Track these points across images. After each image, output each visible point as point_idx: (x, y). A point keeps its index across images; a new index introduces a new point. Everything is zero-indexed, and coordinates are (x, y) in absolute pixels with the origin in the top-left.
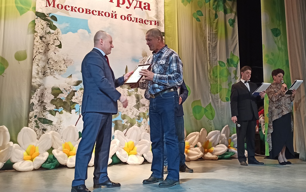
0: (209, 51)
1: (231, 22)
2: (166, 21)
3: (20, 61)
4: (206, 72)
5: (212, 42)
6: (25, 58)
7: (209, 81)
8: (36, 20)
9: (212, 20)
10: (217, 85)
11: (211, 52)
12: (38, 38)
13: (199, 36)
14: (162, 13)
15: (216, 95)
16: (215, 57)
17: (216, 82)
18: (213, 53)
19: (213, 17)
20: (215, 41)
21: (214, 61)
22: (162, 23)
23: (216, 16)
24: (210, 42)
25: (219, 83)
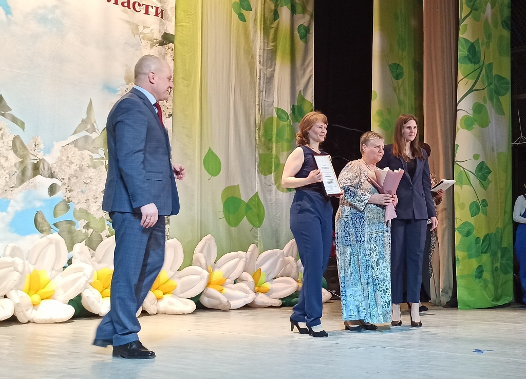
0: (260, 85)
1: (303, 31)
4: (253, 128)
5: (267, 67)
7: (258, 148)
9: (268, 22)
10: (270, 157)
11: (263, 87)
13: (242, 52)
15: (268, 176)
16: (270, 100)
17: (269, 150)
18: (267, 90)
19: (270, 15)
20: (271, 67)
21: (268, 107)
22: (171, 13)
23: (276, 15)
24: (262, 67)
25: (274, 152)
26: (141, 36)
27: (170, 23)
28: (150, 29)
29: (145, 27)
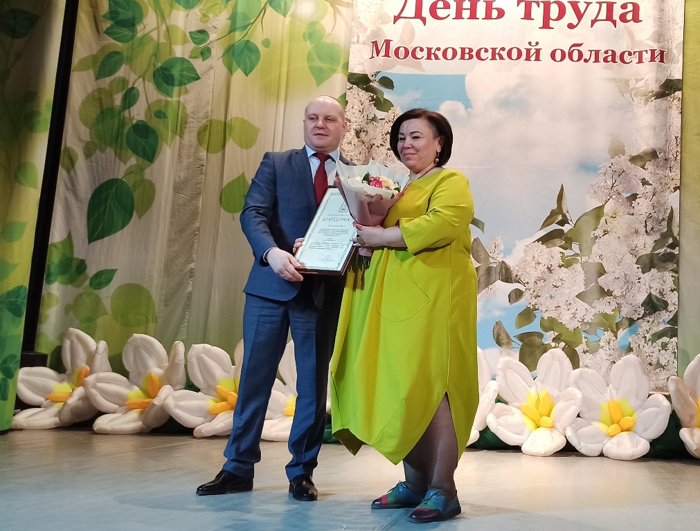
2: (690, 46)
8: (348, 93)
12: (350, 135)
14: (677, 24)
22: (677, 53)
26: (633, 93)
27: (675, 65)
28: (644, 80)
29: (637, 81)
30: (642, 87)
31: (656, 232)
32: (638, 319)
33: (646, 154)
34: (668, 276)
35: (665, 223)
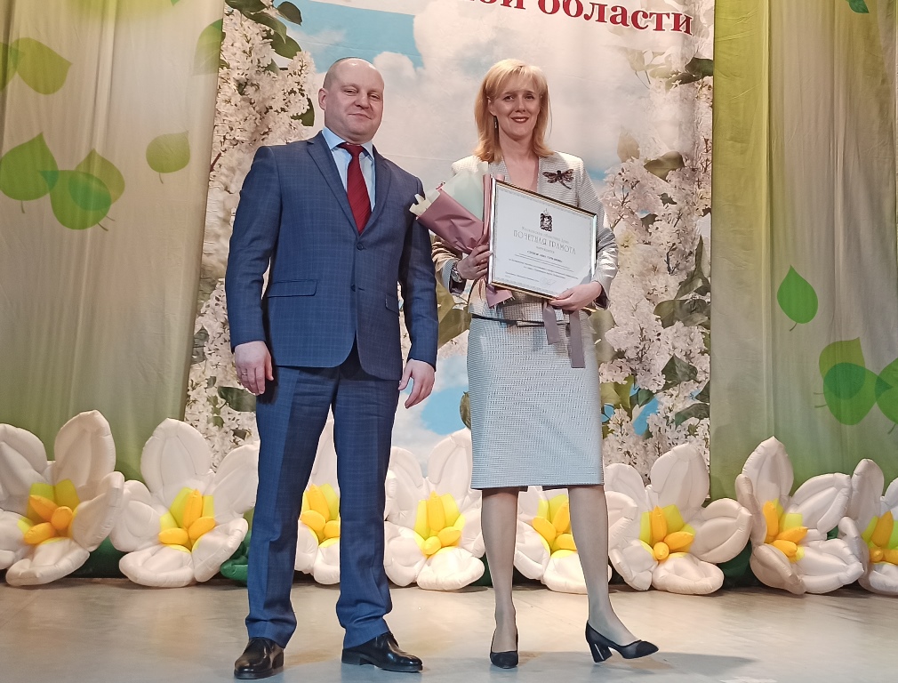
2: (722, 15)
3: (163, 172)
6: (183, 161)
8: (226, 20)
12: (230, 89)
13: (860, 72)
22: (706, 22)
26: (649, 72)
27: (704, 39)
28: (665, 55)
29: (655, 54)
30: (662, 64)
31: (682, 270)
32: (658, 391)
33: (668, 159)
34: (697, 332)
35: (693, 259)
